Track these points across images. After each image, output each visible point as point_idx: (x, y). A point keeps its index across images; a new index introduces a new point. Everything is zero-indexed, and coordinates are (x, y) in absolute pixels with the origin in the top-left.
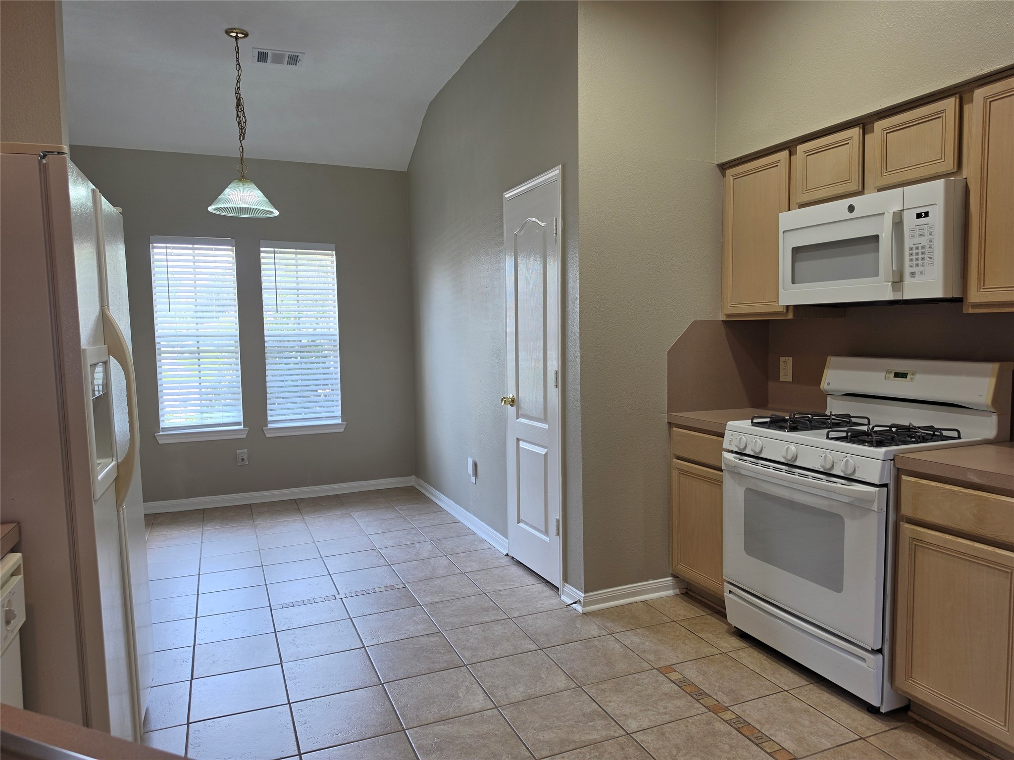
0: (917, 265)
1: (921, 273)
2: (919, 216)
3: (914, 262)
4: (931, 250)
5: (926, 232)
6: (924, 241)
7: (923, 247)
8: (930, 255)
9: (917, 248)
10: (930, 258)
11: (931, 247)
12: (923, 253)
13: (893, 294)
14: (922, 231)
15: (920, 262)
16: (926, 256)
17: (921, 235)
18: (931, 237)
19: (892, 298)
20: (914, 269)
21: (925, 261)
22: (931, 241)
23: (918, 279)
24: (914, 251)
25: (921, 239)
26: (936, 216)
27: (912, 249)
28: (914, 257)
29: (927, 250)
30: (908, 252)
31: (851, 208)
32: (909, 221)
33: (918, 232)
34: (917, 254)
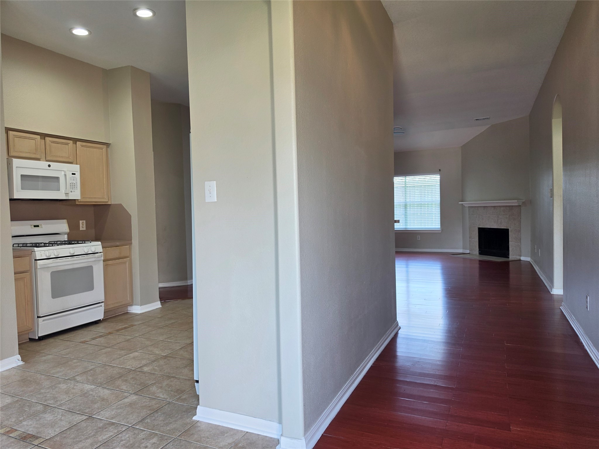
0: (73, 189)
1: (74, 191)
2: (73, 174)
3: (72, 188)
4: (76, 185)
5: (75, 179)
6: (74, 182)
7: (74, 184)
8: (76, 186)
9: (72, 184)
10: (77, 187)
11: (76, 184)
12: (74, 185)
13: (66, 197)
14: (74, 179)
15: (73, 188)
16: (75, 186)
17: (73, 180)
18: (76, 181)
19: (65, 199)
20: (72, 190)
21: (75, 188)
22: (76, 182)
23: (73, 193)
24: (72, 185)
25: (73, 181)
26: (78, 175)
27: (71, 184)
28: (72, 186)
29: (75, 185)
30: (70, 184)
31: (49, 166)
32: (69, 175)
33: (73, 179)
34: (73, 185)
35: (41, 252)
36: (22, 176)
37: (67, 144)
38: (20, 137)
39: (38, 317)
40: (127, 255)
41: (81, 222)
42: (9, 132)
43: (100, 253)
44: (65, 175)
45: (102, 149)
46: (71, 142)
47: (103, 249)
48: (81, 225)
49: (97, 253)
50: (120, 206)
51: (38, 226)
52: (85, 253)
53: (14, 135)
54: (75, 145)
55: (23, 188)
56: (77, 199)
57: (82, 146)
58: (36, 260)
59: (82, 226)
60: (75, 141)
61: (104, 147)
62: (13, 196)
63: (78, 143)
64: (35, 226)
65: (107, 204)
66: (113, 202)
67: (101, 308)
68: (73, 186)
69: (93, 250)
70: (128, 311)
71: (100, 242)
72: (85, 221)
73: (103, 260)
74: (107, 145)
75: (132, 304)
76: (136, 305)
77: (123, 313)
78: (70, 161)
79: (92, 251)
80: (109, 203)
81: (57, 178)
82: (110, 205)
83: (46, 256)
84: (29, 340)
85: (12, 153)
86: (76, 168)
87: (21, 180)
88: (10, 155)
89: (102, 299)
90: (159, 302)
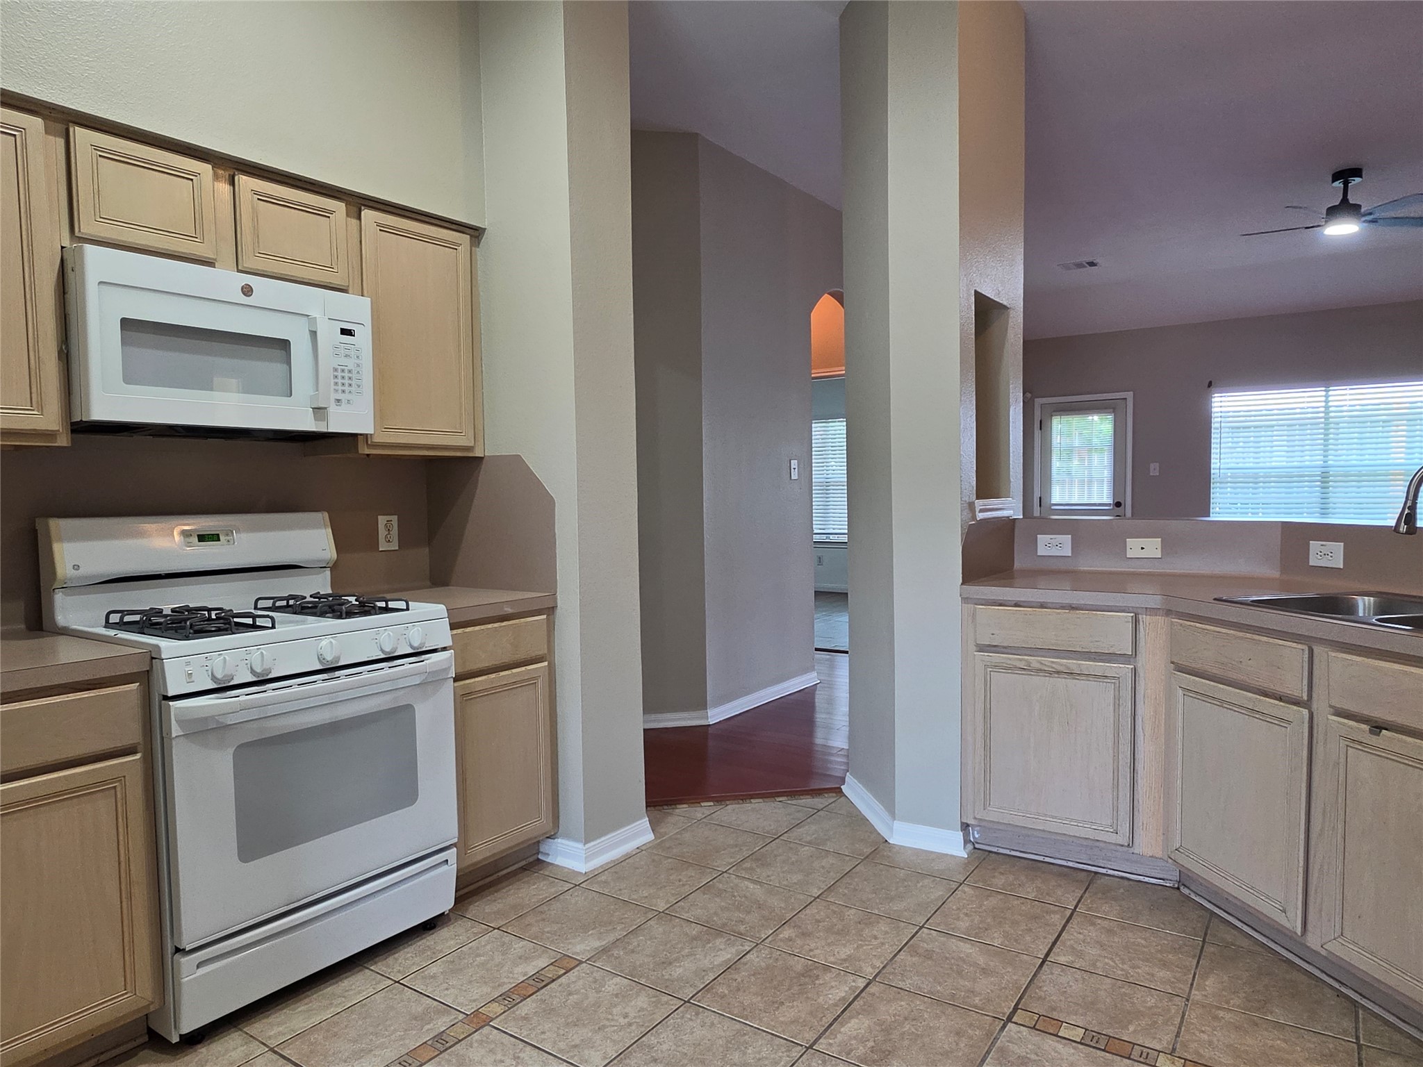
0: (343, 391)
1: (348, 402)
2: (345, 332)
3: (340, 388)
4: (358, 377)
5: (352, 353)
6: (350, 363)
7: (350, 371)
8: (358, 383)
9: (342, 371)
10: (359, 387)
11: (358, 373)
12: (350, 379)
13: (316, 424)
14: (348, 352)
15: (346, 388)
16: (353, 383)
17: (347, 356)
18: (358, 362)
19: (313, 429)
20: (338, 396)
21: (353, 389)
22: (359, 365)
23: (344, 408)
24: (340, 374)
25: (343, 361)
26: (364, 337)
27: (336, 370)
28: (340, 381)
29: (354, 375)
30: (332, 373)
31: (247, 290)
32: (329, 334)
33: (343, 352)
34: (346, 375)
35: (188, 663)
36: (126, 324)
37: (324, 213)
38: (126, 160)
39: (178, 950)
40: (541, 653)
41: (382, 520)
42: (71, 130)
43: (444, 649)
44: (314, 334)
45: (453, 246)
46: (339, 207)
47: (455, 632)
48: (382, 532)
49: (434, 651)
50: (516, 461)
51: (215, 537)
52: (383, 656)
53: (97, 148)
54: (354, 222)
55: (129, 378)
56: (361, 435)
57: (383, 228)
58: (166, 698)
59: (386, 537)
60: (358, 202)
61: (464, 239)
62: (88, 410)
63: (366, 213)
64: (202, 538)
65: (471, 455)
66: (488, 449)
67: (445, 868)
68: (344, 378)
69: (416, 637)
70: (540, 857)
71: (442, 607)
72: (395, 518)
73: (454, 678)
74: (475, 233)
75: (555, 834)
76: (568, 836)
77: (523, 863)
78: (336, 281)
79: (412, 647)
80: (478, 453)
81: (284, 345)
82: (482, 458)
83: (214, 678)
84: (146, 1038)
85: (87, 226)
86: (357, 308)
87: (124, 342)
88: (77, 233)
89: (451, 832)
90: (645, 822)
